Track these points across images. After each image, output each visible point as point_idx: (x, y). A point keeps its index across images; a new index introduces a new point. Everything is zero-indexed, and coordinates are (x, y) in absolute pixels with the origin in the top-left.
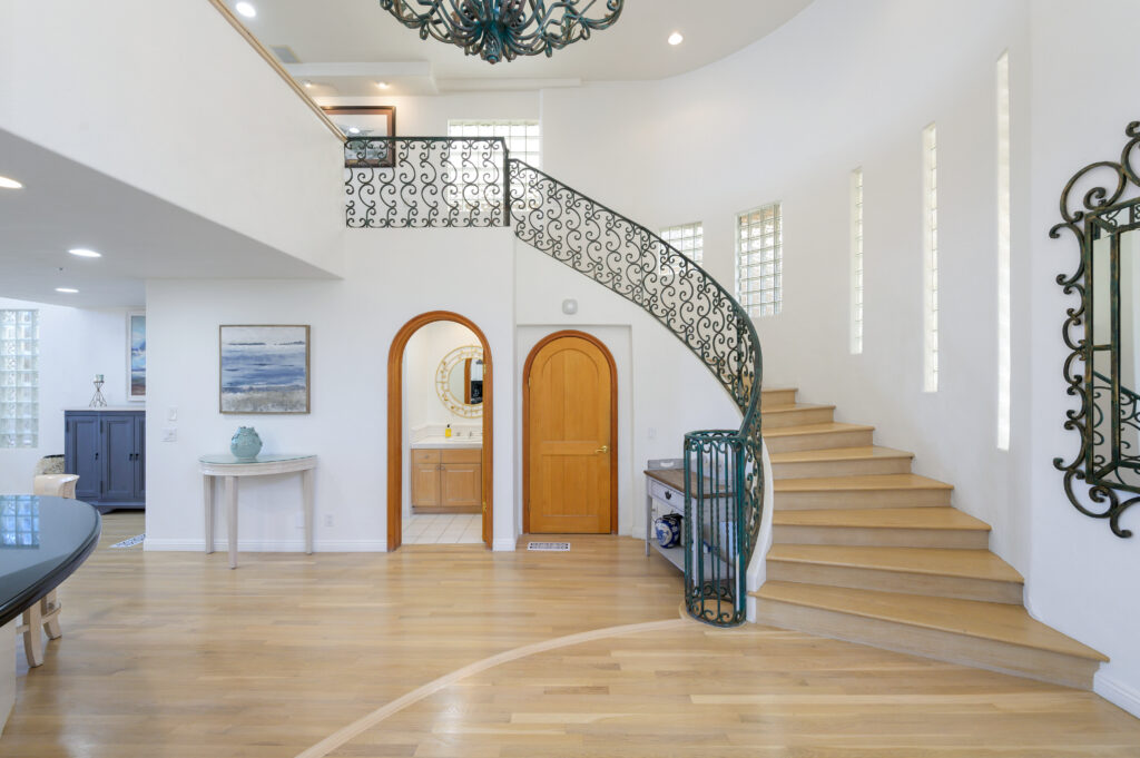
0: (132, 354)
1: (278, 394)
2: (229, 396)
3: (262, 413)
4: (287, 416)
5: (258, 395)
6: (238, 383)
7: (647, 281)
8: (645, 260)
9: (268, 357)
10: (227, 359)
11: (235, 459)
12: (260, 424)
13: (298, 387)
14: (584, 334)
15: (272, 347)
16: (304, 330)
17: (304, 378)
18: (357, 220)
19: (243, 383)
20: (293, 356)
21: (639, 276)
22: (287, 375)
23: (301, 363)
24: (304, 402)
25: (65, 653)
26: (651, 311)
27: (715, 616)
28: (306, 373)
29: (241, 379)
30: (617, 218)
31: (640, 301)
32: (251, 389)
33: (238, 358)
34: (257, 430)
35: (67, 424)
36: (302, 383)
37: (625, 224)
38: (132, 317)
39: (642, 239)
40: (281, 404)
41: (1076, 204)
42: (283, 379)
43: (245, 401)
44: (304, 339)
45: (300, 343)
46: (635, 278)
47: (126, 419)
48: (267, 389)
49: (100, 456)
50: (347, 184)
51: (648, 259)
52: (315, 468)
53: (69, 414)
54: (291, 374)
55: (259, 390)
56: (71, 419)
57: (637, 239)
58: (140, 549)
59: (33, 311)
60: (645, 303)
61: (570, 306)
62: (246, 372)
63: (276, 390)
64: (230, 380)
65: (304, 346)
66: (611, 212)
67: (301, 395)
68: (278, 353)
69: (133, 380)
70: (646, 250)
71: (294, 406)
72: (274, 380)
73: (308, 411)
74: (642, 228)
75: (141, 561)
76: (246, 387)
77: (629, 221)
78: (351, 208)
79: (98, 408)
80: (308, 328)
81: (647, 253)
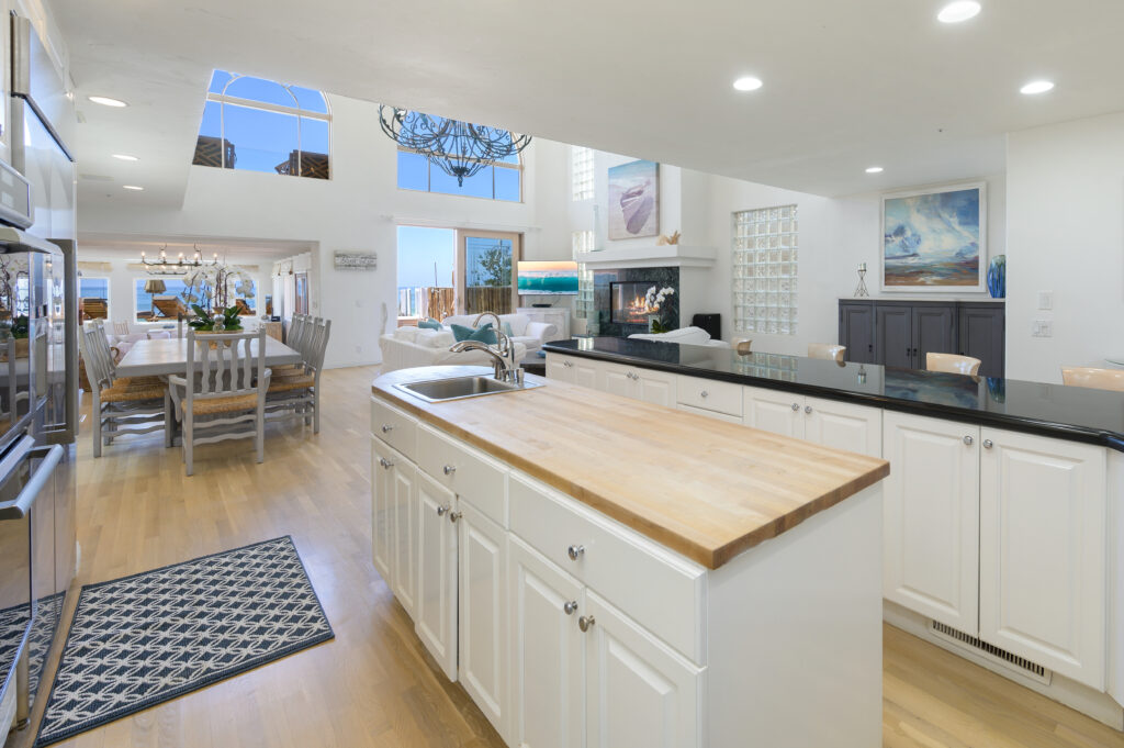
0: (886, 241)
35: (841, 312)
38: (886, 201)
47: (903, 309)
49: (874, 349)
53: (843, 303)
56: (845, 308)
69: (886, 269)
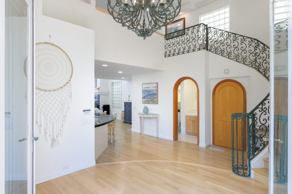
1: (152, 99)
2: (144, 99)
3: (149, 103)
4: (153, 104)
5: (148, 99)
6: (145, 97)
7: (257, 59)
8: (256, 51)
9: (150, 91)
10: (143, 91)
11: (143, 113)
12: (148, 106)
13: (155, 98)
14: (233, 80)
15: (151, 88)
16: (156, 84)
17: (156, 95)
18: (167, 55)
19: (146, 97)
20: (154, 90)
21: (254, 57)
23: (156, 92)
24: (157, 101)
25: (116, 144)
26: (259, 71)
27: (242, 174)
28: (157, 94)
29: (145, 96)
30: (245, 38)
31: (255, 67)
33: (145, 91)
34: (148, 107)
36: (156, 97)
37: (248, 39)
39: (255, 43)
40: (152, 101)
42: (153, 95)
43: (146, 101)
44: (156, 86)
45: (156, 87)
46: (252, 58)
48: (150, 98)
49: (129, 112)
50: (165, 47)
51: (258, 51)
52: (159, 117)
54: (154, 94)
55: (149, 98)
56: (125, 104)
57: (253, 44)
58: (131, 131)
59: (121, 82)
60: (257, 67)
61: (226, 71)
62: (147, 94)
63: (151, 98)
64: (144, 96)
65: (156, 88)
66: (242, 36)
67: (156, 100)
68: (152, 90)
70: (257, 48)
71: (155, 102)
72: (151, 96)
73: (157, 103)
74: (255, 39)
75: (131, 133)
77: (250, 38)
78: (166, 52)
79: (129, 102)
80: (157, 83)
81: (257, 49)
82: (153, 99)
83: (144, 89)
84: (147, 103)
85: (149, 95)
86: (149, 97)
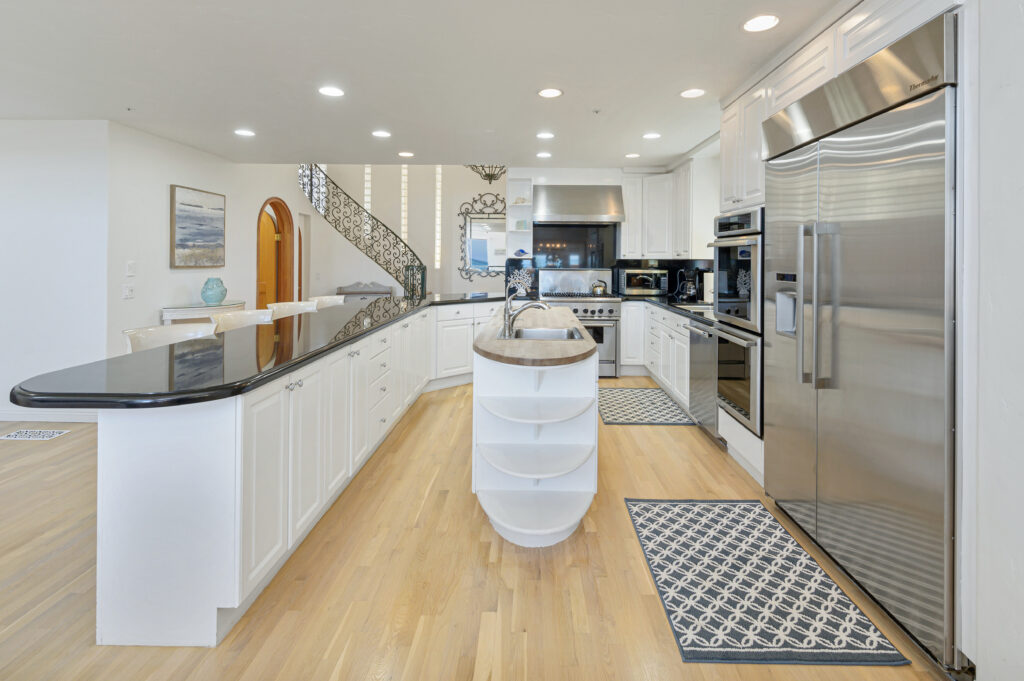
3: (201, 267)
5: (198, 251)
9: (203, 219)
15: (206, 211)
22: (215, 234)
29: (188, 237)
32: (194, 246)
33: (186, 217)
41: (463, 210)
42: (213, 238)
43: (192, 255)
48: (203, 247)
55: (199, 246)
62: (192, 230)
63: (208, 247)
64: (181, 237)
71: (217, 261)
73: (223, 265)
76: (190, 243)
80: (225, 197)
82: (213, 252)
83: (183, 207)
84: (192, 264)
85: (202, 234)
86: (199, 242)
